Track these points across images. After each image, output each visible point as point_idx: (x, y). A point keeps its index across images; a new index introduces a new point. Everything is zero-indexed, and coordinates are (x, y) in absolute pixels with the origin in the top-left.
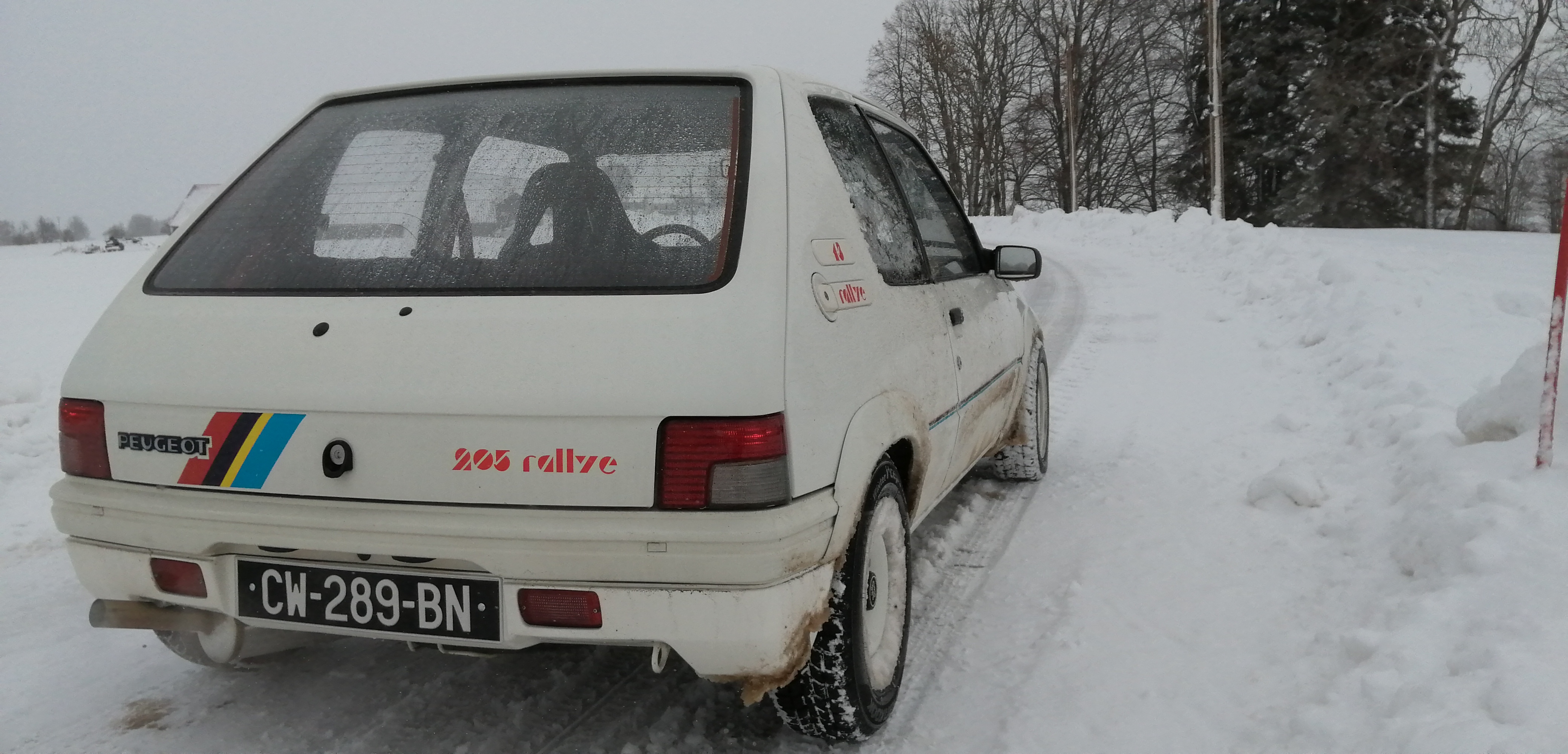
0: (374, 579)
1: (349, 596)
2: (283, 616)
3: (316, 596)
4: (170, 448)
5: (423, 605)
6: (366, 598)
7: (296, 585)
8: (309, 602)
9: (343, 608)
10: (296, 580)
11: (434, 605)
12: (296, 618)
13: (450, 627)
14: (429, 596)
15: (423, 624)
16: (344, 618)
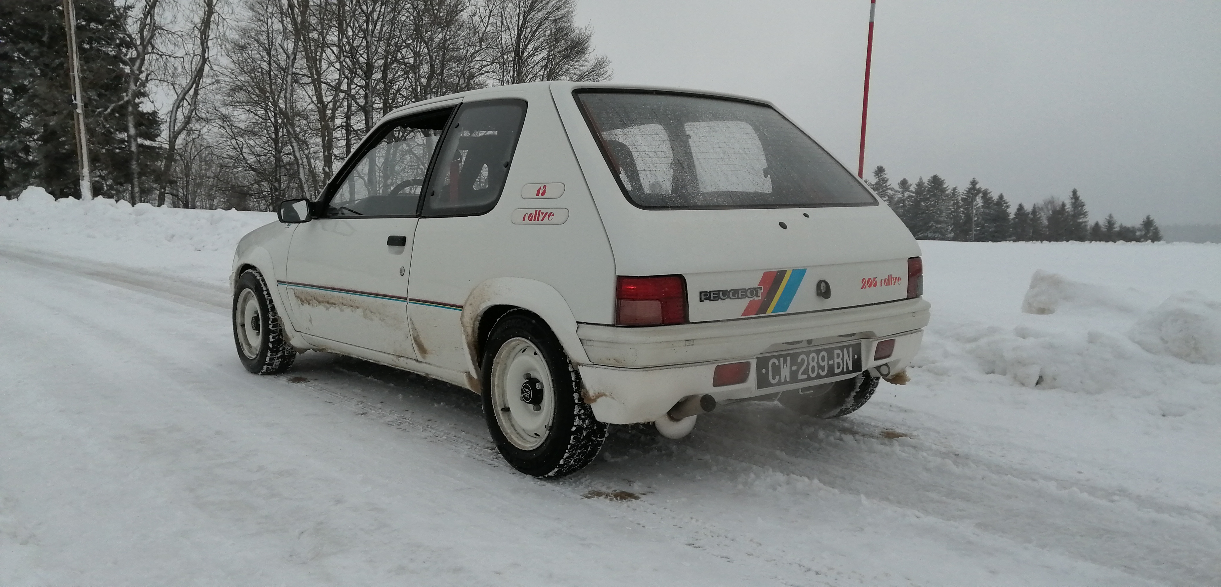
0: (818, 352)
1: (808, 364)
2: (779, 383)
3: (794, 368)
4: (740, 296)
5: (836, 361)
6: (815, 364)
7: (785, 364)
8: (792, 372)
9: (805, 372)
10: (785, 362)
11: (840, 360)
12: (786, 382)
13: (845, 370)
14: (838, 355)
15: (837, 371)
16: (806, 376)
